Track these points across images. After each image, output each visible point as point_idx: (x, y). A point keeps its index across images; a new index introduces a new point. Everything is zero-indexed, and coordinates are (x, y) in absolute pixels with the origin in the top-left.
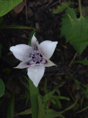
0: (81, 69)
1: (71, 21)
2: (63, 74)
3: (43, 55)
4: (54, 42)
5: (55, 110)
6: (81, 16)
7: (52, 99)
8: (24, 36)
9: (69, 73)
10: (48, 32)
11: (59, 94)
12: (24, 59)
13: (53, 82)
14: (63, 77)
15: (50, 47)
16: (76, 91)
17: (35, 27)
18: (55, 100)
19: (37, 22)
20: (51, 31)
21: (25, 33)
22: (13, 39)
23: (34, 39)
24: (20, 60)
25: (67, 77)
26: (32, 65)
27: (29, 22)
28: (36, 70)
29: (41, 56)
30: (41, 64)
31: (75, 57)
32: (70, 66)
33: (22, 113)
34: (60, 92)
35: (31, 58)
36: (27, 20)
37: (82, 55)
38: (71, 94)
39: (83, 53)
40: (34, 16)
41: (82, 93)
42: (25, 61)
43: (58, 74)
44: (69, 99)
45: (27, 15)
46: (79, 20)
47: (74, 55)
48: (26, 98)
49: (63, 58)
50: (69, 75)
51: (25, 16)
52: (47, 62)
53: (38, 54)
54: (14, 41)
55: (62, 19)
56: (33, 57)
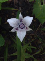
0: (42, 32)
1: (40, 7)
2: (33, 35)
3: (25, 24)
4: (31, 17)
5: (28, 53)
6: (44, 4)
7: (27, 47)
8: (13, 14)
9: (36, 35)
10: (26, 12)
11: (31, 45)
12: (15, 27)
13: (28, 39)
14: (33, 36)
15: (29, 20)
16: (40, 44)
17: (19, 9)
18: (29, 48)
19: (20, 6)
20: (28, 12)
21: (14, 12)
22: (7, 15)
23: (20, 15)
24: (13, 27)
25: (35, 37)
26: (19, 30)
27: (16, 6)
28: (21, 33)
29: (24, 25)
30: (23, 29)
31: (39, 26)
32: (37, 31)
33: (12, 55)
34: (31, 44)
35: (18, 26)
36: (15, 5)
37: (43, 25)
38: (37, 45)
39: (43, 24)
40: (18, 3)
41: (43, 45)
42: (16, 27)
43: (30, 35)
44: (36, 48)
45: (15, 2)
46: (43, 6)
47: (39, 25)
48: (14, 47)
49: (33, 26)
50: (36, 36)
51: (14, 3)
52: (27, 28)
53: (22, 24)
54: (8, 17)
55: (33, 5)
56: (20, 26)
